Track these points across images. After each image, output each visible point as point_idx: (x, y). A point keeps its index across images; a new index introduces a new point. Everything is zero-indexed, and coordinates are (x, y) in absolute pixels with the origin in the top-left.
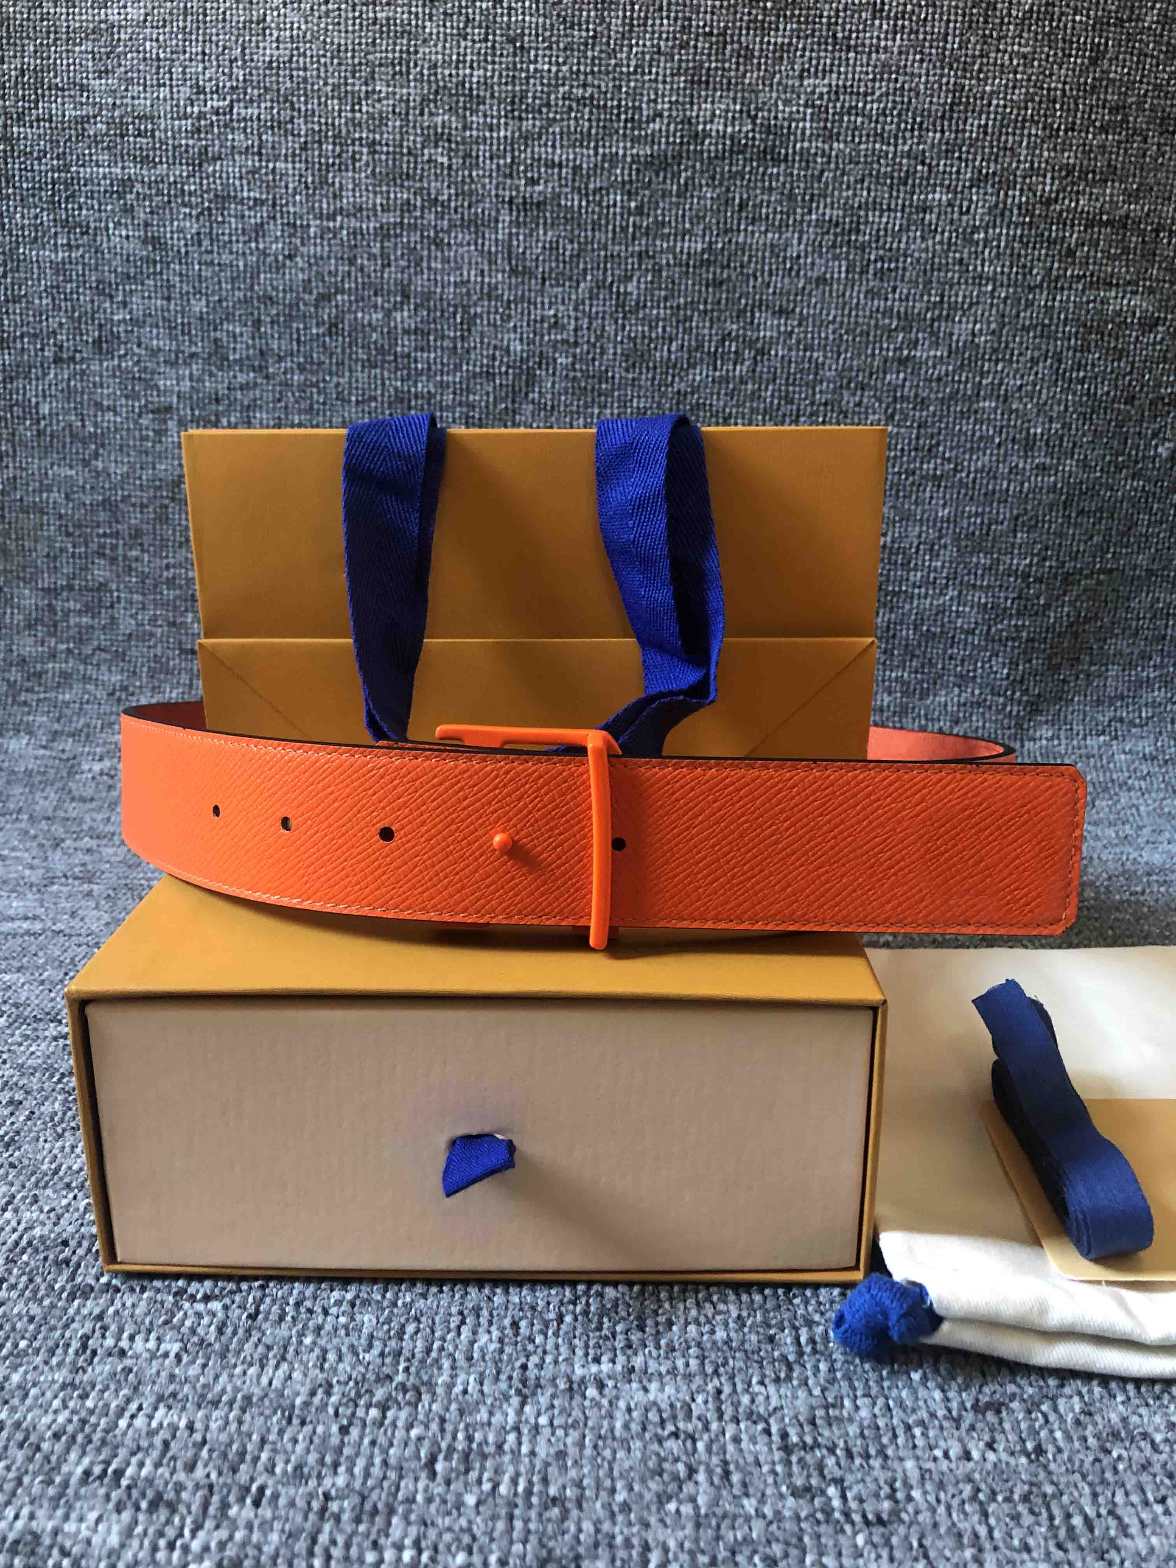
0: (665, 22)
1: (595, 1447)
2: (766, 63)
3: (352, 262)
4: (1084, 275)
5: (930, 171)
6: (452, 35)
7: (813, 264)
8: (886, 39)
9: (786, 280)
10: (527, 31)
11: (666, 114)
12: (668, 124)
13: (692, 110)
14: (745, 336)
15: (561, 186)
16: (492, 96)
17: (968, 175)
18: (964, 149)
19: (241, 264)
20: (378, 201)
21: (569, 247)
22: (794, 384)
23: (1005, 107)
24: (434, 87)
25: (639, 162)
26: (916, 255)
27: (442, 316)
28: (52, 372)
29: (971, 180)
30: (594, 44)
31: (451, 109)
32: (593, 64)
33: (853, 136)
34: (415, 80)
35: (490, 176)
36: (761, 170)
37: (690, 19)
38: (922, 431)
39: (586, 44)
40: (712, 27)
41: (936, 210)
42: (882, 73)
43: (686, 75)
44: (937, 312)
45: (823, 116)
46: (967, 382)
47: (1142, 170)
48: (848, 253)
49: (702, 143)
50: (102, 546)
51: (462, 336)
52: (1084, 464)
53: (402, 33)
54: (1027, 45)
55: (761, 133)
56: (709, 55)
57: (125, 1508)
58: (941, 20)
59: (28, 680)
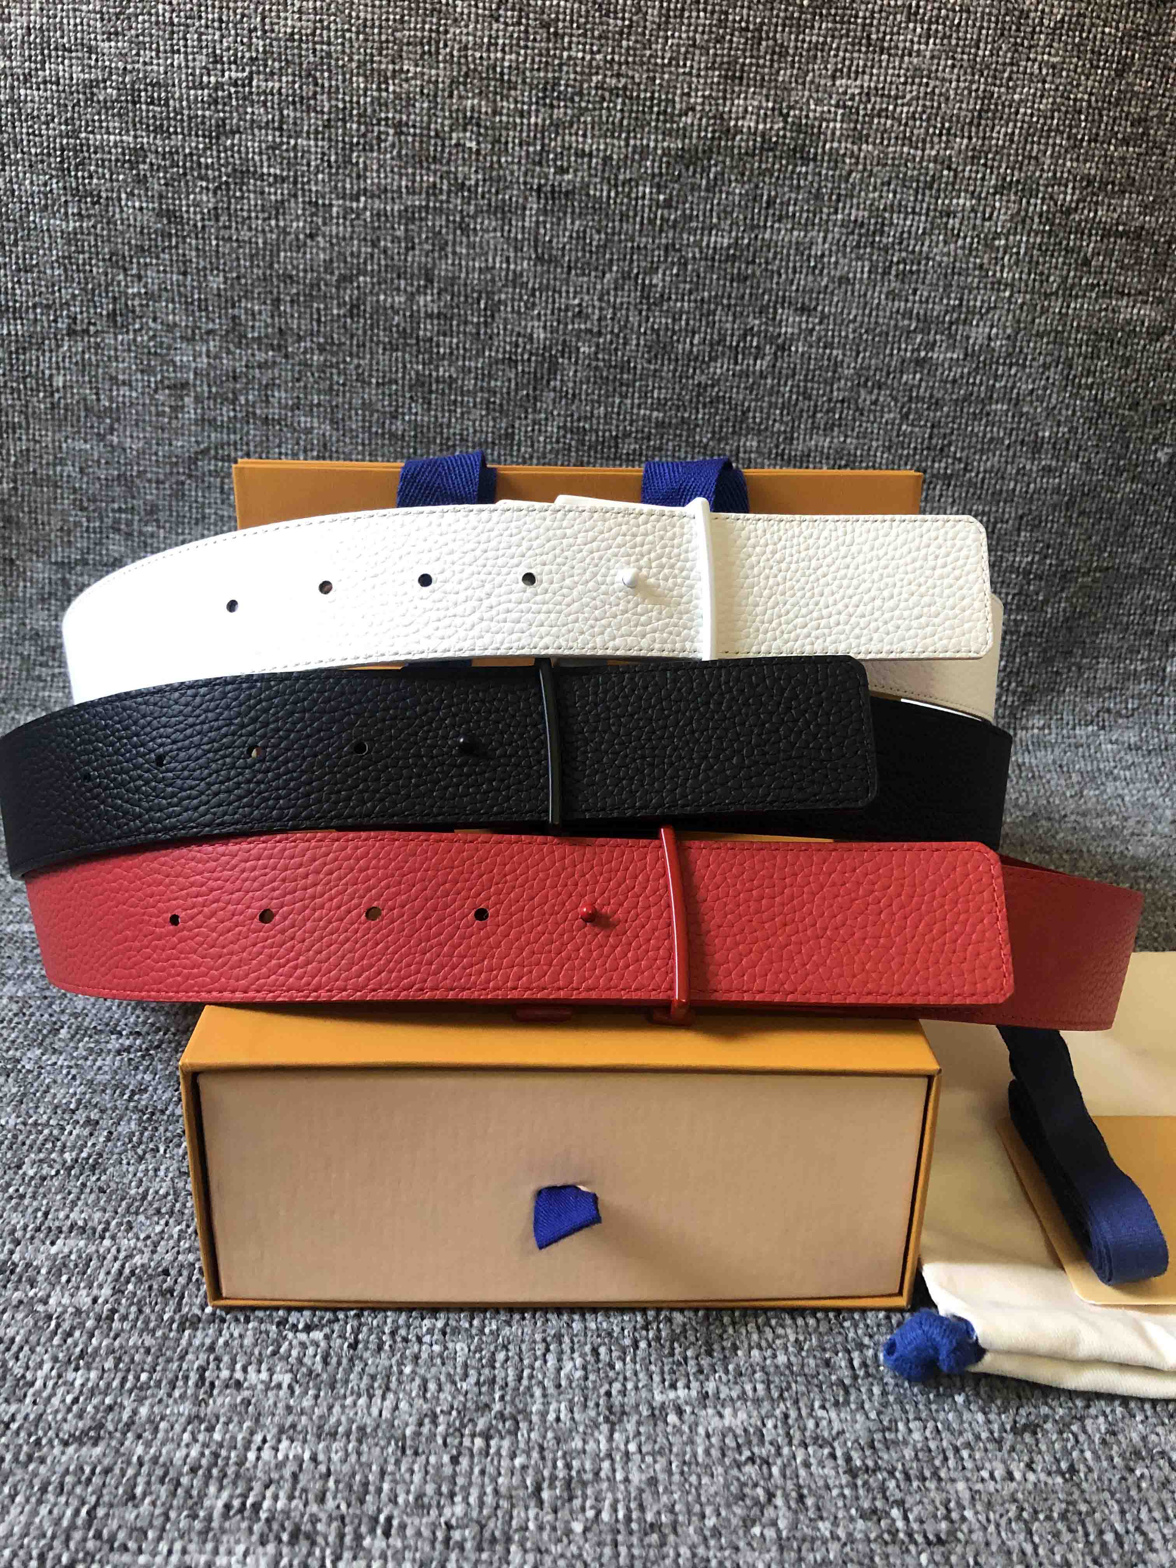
0: (702, 14)
1: (682, 1473)
2: (800, 62)
3: (374, 244)
4: (1098, 285)
5: (955, 177)
6: (484, 16)
7: (836, 263)
8: (919, 43)
9: (810, 278)
10: (561, 17)
11: (699, 108)
12: (700, 119)
13: (724, 105)
14: (766, 331)
15: (590, 175)
16: (524, 82)
17: (993, 182)
18: (990, 156)
19: (260, 241)
20: (404, 183)
21: (597, 237)
22: (812, 380)
23: (1032, 115)
24: (464, 69)
25: (669, 155)
26: (938, 258)
27: (466, 301)
28: (66, 344)
29: (995, 187)
30: (629, 34)
31: (481, 92)
32: (628, 55)
33: (882, 138)
34: (445, 61)
35: (519, 162)
36: (790, 168)
37: (726, 13)
38: (936, 431)
39: (621, 33)
40: (748, 22)
41: (960, 215)
42: (913, 77)
43: (720, 69)
44: (955, 315)
45: (854, 117)
46: (981, 384)
47: (1159, 182)
48: (871, 254)
49: (734, 139)
50: (117, 521)
51: (486, 322)
52: (1088, 467)
53: (433, 10)
54: (1057, 55)
55: (791, 131)
56: (744, 50)
57: (268, 1542)
58: (974, 25)
59: (42, 654)
